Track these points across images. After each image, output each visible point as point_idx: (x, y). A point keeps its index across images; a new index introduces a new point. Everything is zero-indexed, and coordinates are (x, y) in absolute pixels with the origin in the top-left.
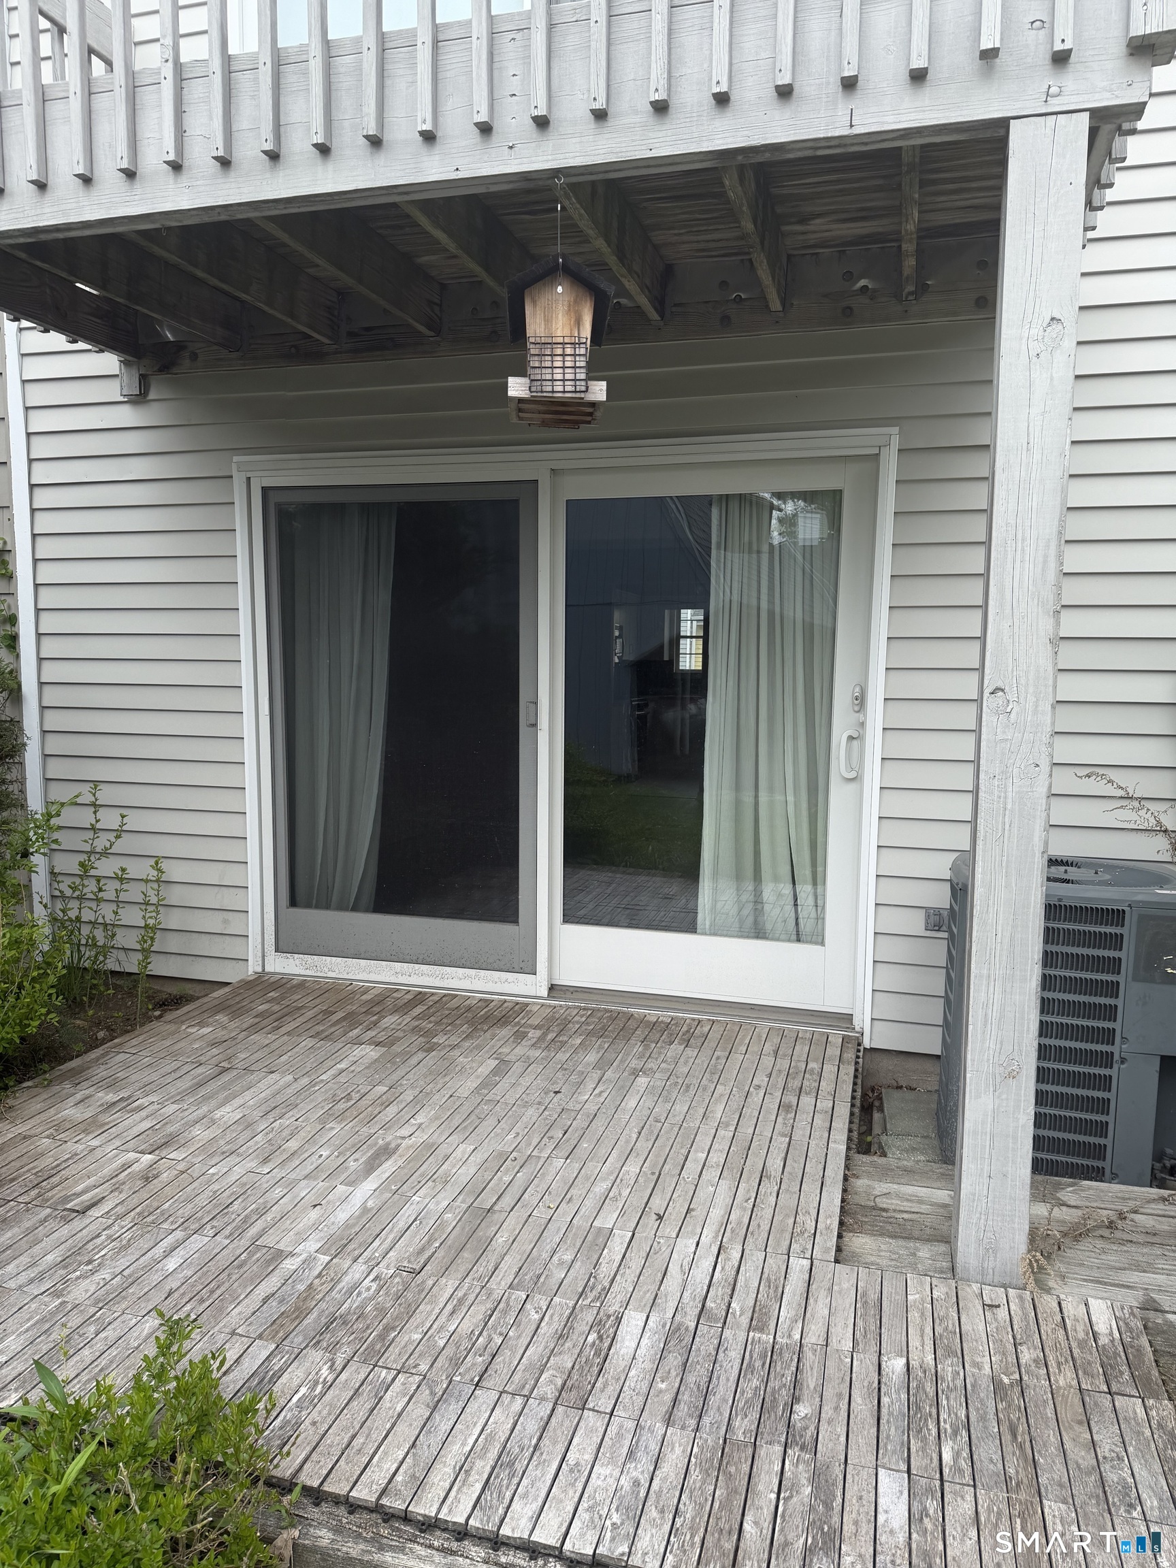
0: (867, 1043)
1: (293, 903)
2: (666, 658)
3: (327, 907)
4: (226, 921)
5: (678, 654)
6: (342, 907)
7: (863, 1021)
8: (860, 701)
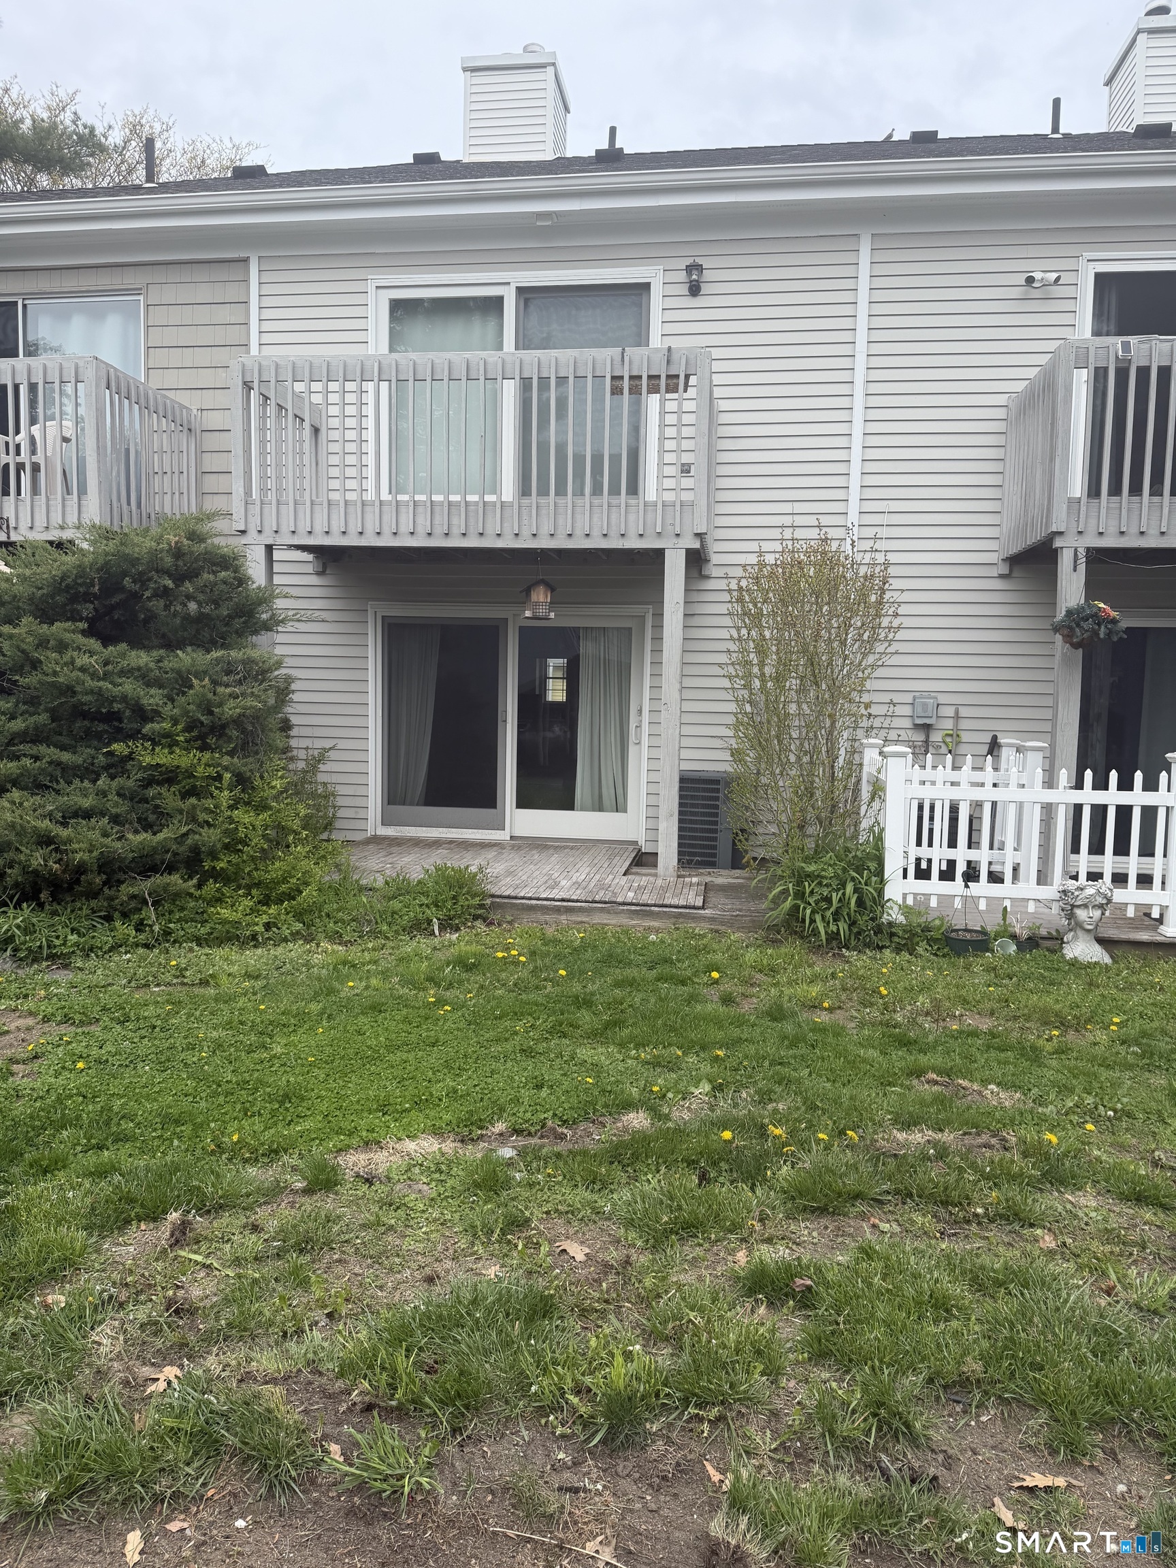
0: (643, 851)
1: (389, 804)
2: (537, 693)
3: (404, 804)
4: (356, 812)
5: (545, 690)
6: (411, 804)
7: (642, 842)
8: (640, 711)
